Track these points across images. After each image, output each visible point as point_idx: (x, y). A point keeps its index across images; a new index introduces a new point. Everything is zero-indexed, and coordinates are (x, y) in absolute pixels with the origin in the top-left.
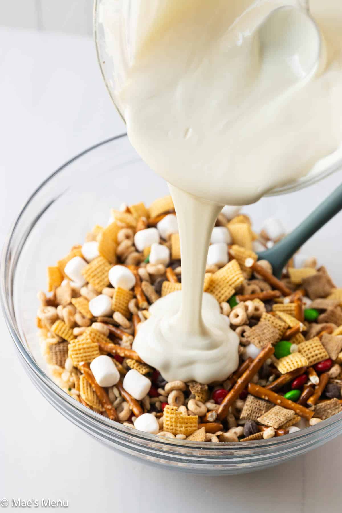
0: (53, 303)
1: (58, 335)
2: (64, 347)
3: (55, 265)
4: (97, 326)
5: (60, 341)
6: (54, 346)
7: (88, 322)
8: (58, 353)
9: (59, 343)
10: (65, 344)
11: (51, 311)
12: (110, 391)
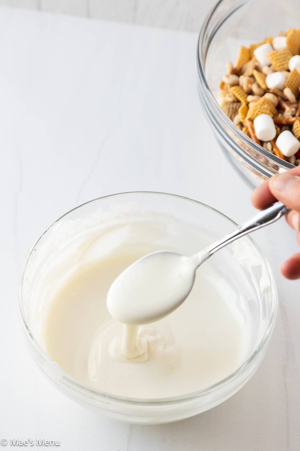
0: (238, 72)
1: (234, 96)
2: (237, 105)
3: (248, 46)
4: (268, 96)
5: (235, 100)
6: (229, 104)
7: (262, 92)
8: (231, 109)
9: (234, 102)
10: (238, 104)
11: (234, 78)
12: (265, 144)
